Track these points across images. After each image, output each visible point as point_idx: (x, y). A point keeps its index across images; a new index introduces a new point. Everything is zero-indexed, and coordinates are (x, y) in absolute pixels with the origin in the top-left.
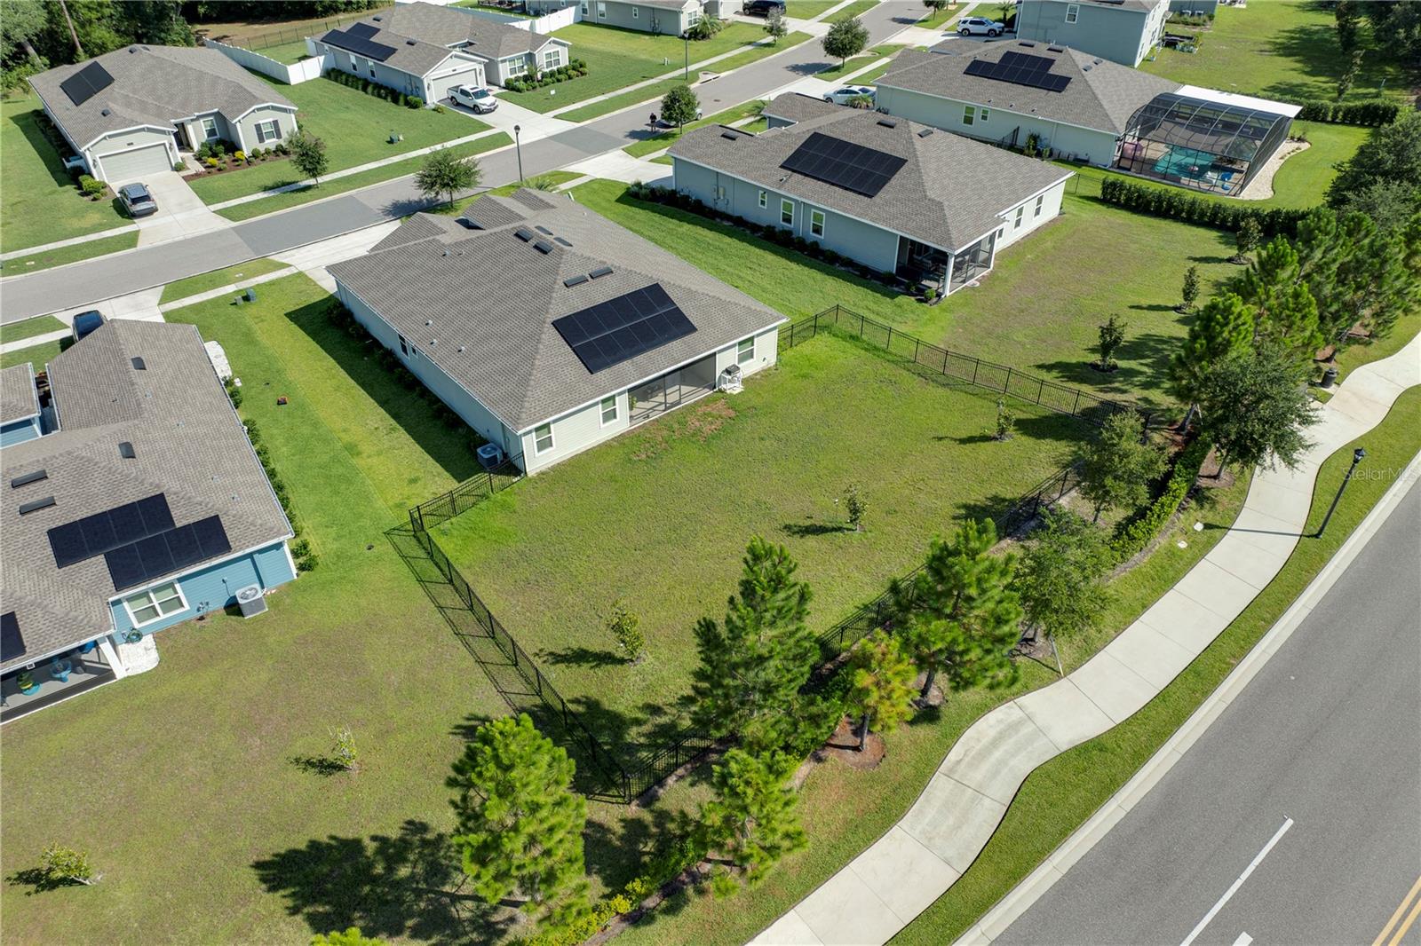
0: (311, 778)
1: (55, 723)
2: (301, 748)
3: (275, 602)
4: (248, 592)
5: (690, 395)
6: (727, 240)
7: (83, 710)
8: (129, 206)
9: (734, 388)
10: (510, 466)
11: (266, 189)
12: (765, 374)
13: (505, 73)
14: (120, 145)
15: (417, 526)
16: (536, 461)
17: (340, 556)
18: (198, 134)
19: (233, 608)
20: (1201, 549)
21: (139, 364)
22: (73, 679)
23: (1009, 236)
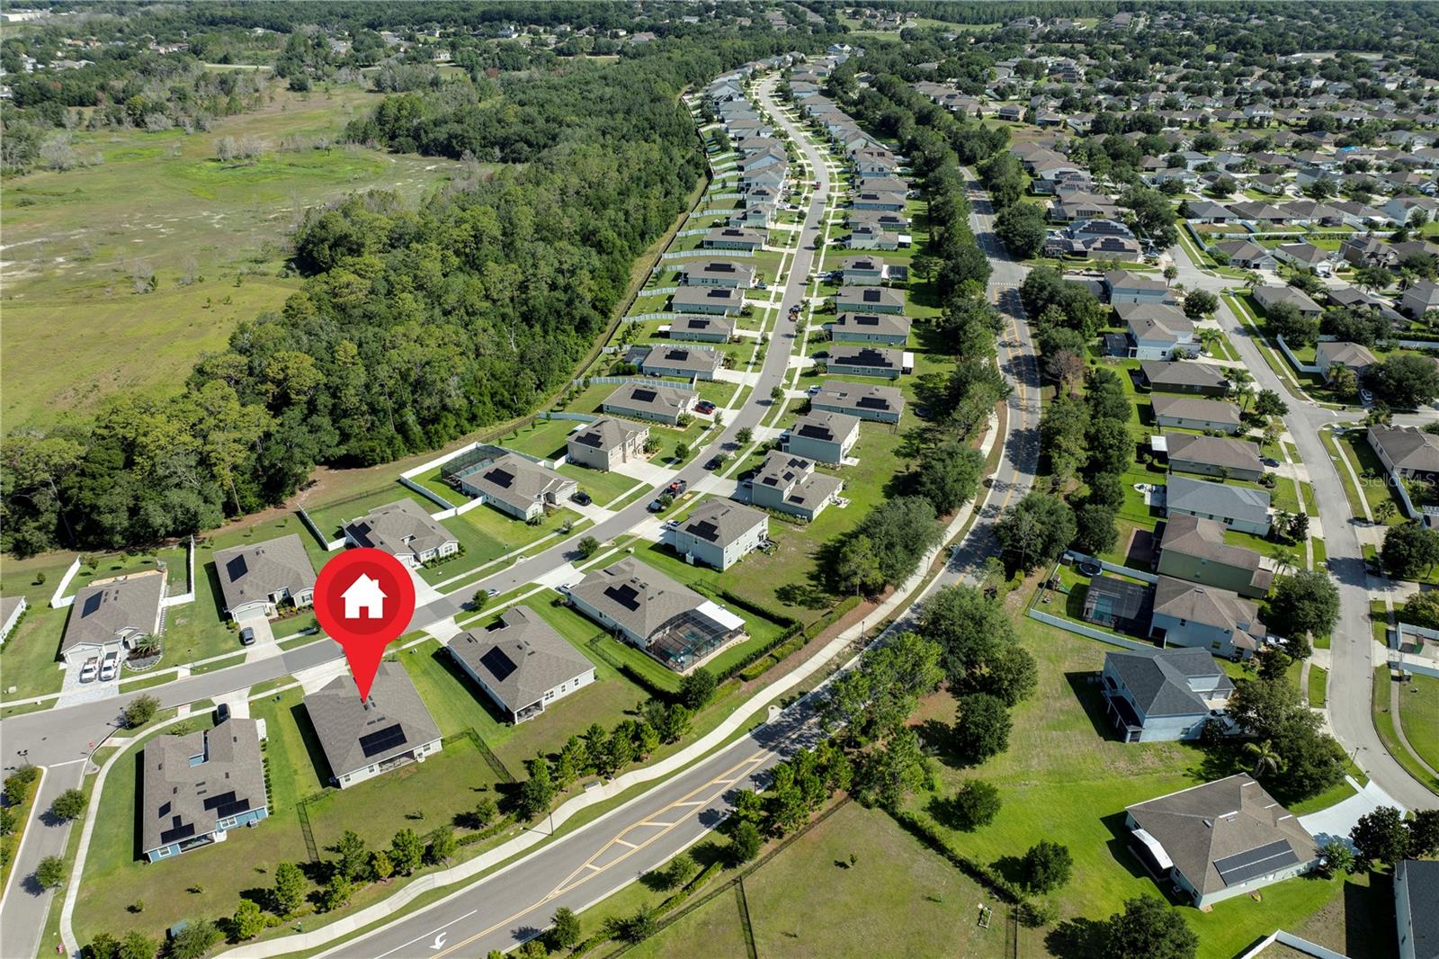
0: (258, 874)
1: (199, 852)
2: (256, 866)
3: (260, 824)
4: (254, 821)
5: (405, 761)
6: (459, 685)
7: (205, 850)
8: (244, 640)
9: (421, 760)
10: (337, 785)
11: (301, 631)
12: (436, 755)
13: (423, 558)
14: (246, 608)
15: (303, 804)
16: (344, 785)
17: (281, 811)
18: (278, 596)
19: (248, 825)
20: (517, 835)
21: (235, 739)
22: (204, 841)
23: (559, 694)
